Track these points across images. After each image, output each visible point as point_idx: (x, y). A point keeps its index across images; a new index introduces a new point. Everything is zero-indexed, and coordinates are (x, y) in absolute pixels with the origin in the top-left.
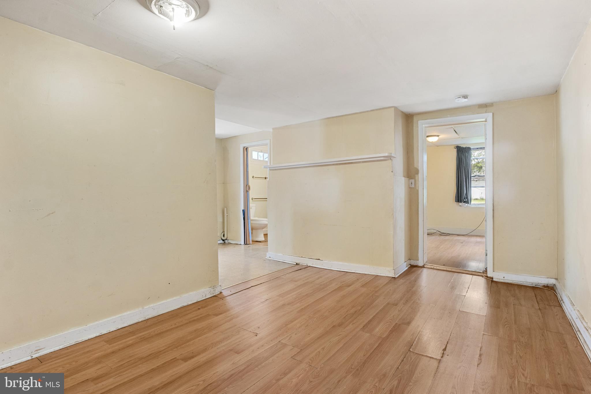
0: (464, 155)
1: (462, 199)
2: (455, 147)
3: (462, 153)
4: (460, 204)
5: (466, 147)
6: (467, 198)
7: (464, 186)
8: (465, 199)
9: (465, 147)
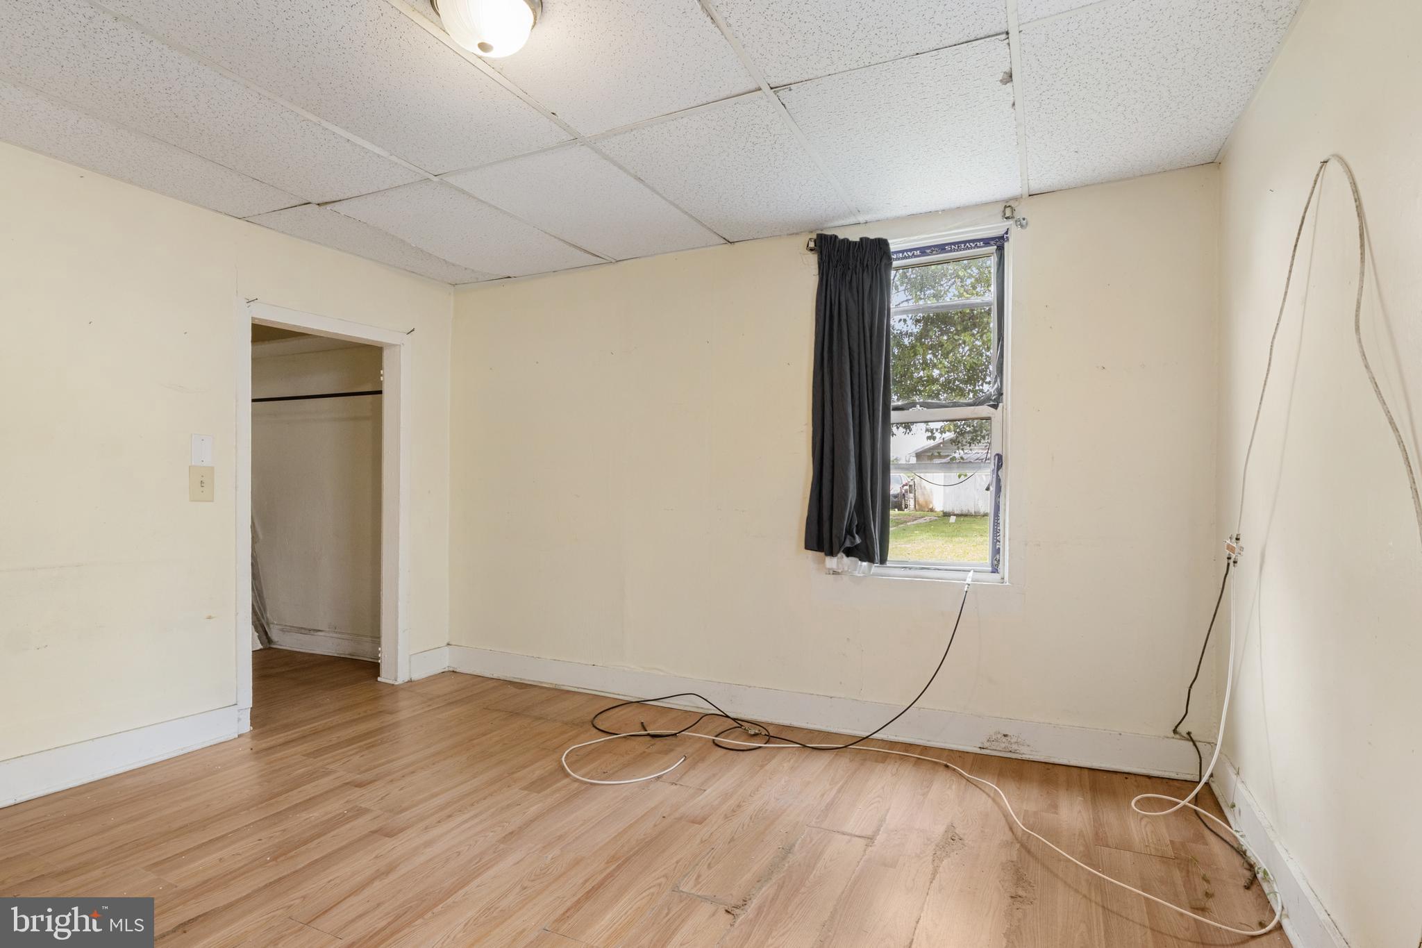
0: (854, 284)
1: (834, 532)
2: (812, 245)
3: (844, 275)
4: (831, 562)
5: (861, 239)
6: (864, 530)
7: (849, 461)
8: (849, 532)
9: (858, 240)
